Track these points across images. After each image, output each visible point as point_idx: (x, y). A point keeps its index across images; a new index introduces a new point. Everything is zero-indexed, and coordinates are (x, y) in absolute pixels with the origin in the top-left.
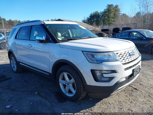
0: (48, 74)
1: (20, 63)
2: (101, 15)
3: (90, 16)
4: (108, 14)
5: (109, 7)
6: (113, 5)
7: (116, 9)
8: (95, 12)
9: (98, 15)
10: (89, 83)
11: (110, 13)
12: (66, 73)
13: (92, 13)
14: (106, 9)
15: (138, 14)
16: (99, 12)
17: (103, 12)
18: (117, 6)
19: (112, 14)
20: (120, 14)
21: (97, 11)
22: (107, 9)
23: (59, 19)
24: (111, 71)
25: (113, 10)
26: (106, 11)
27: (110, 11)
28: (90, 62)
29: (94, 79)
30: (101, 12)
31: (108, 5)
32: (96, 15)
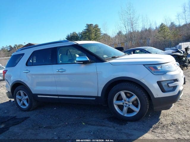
0: (94, 99)
1: (38, 96)
2: (80, 36)
3: (66, 38)
4: (89, 35)
5: (88, 27)
6: (92, 25)
7: (96, 29)
8: (72, 33)
9: (77, 36)
10: (156, 96)
11: (91, 33)
12: (123, 92)
13: (69, 34)
14: (85, 30)
15: (120, 33)
16: (77, 33)
17: (81, 33)
18: (96, 26)
19: (93, 34)
20: (101, 34)
21: (75, 32)
22: (87, 29)
23: (29, 43)
24: (173, 80)
25: (93, 30)
26: (86, 31)
27: (90, 31)
28: (154, 74)
29: (161, 90)
30: (79, 33)
31: (87, 24)
32: (74, 37)
